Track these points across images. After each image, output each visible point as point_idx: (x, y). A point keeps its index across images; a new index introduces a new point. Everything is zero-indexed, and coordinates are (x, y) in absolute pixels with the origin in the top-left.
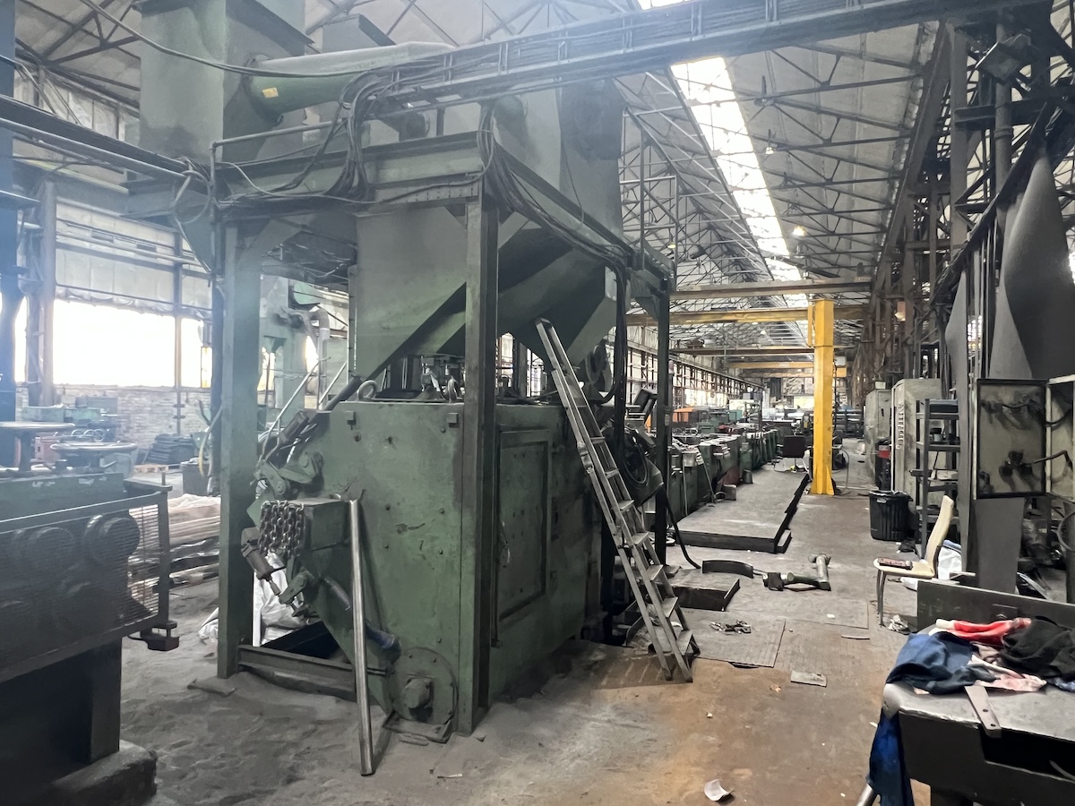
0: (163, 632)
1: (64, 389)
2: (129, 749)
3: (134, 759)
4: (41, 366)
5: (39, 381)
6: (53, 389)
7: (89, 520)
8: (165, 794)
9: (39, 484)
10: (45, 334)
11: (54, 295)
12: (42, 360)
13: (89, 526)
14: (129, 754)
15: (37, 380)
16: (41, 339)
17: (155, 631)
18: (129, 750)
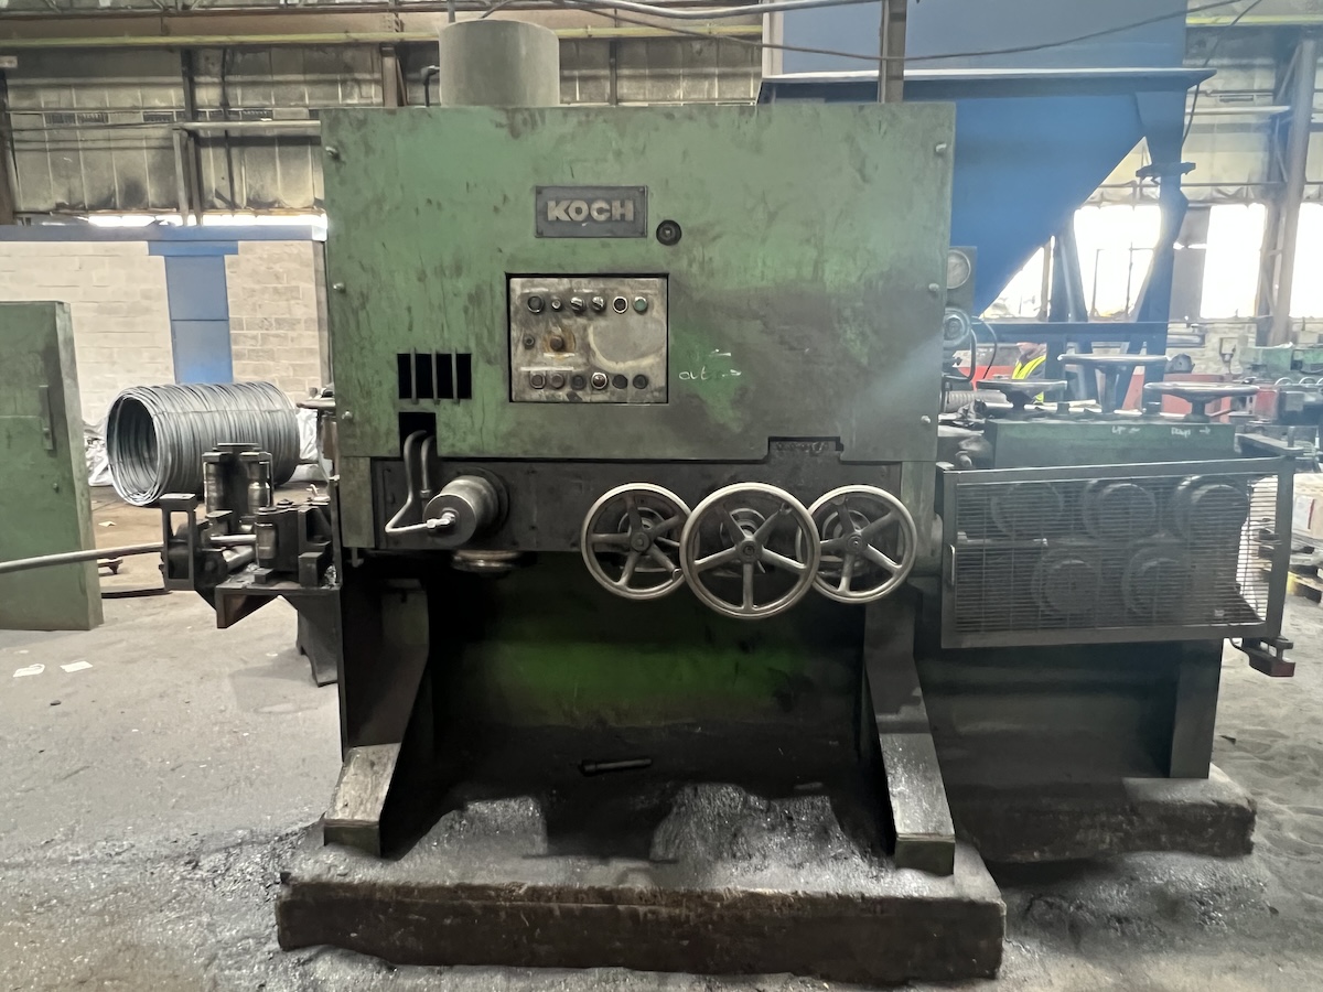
0: (1273, 652)
1: (1304, 323)
2: (1223, 782)
3: (1225, 797)
4: (1275, 294)
5: (1271, 314)
6: (1289, 323)
7: (1182, 479)
8: (1262, 859)
9: (1120, 429)
10: (1283, 252)
11: (1300, 197)
12: (1276, 287)
13: (1180, 488)
14: (1220, 788)
15: (1268, 313)
16: (1279, 258)
17: (1264, 645)
18: (1222, 784)
